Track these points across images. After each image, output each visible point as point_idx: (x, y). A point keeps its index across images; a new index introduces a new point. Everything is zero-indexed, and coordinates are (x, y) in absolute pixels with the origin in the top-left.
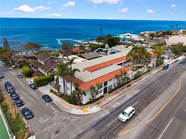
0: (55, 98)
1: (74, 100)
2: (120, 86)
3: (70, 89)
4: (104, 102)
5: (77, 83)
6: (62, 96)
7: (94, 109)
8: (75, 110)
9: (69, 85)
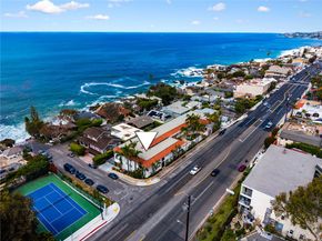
0: (121, 175)
1: (138, 175)
2: (175, 159)
3: (134, 166)
4: (163, 174)
5: (141, 162)
6: (125, 172)
7: (156, 180)
8: (140, 183)
9: (133, 163)
